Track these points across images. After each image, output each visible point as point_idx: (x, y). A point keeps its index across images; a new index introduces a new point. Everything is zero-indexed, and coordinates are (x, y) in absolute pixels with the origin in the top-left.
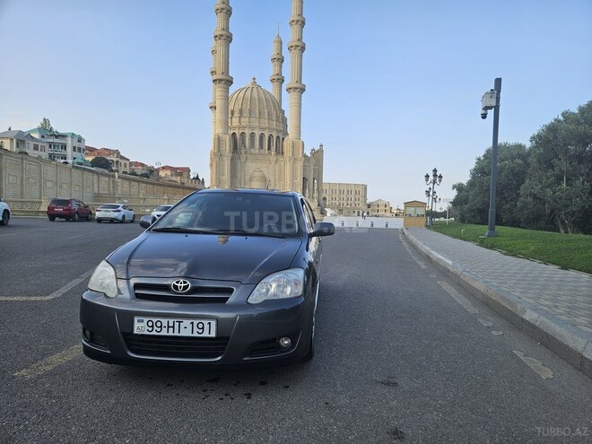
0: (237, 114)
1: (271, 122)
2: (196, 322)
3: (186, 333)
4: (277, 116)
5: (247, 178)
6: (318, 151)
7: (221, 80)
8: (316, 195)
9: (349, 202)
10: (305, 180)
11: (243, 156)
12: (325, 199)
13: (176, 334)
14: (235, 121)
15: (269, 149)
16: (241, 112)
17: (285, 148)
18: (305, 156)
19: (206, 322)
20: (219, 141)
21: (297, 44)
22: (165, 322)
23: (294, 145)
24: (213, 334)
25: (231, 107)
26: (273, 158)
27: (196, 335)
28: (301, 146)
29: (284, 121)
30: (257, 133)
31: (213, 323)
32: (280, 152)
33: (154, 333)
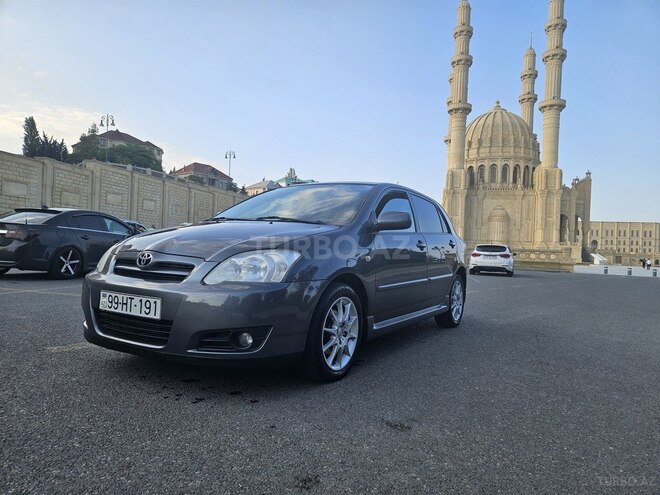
0: (475, 145)
1: (517, 150)
2: (144, 300)
3: (135, 312)
4: (526, 142)
5: (485, 217)
6: (584, 181)
7: (457, 110)
8: (580, 238)
9: (634, 247)
10: (563, 218)
11: (481, 193)
12: (595, 243)
13: (128, 313)
14: (473, 153)
15: (515, 181)
16: (480, 142)
17: (536, 180)
18: (564, 188)
19: (152, 300)
20: (452, 176)
21: (556, 52)
22: (120, 296)
23: (548, 176)
24: (158, 317)
25: (468, 138)
26: (519, 191)
27: (143, 315)
28: (557, 175)
29: (536, 147)
30: (500, 164)
31: (159, 302)
32: (528, 184)
33: (112, 310)
